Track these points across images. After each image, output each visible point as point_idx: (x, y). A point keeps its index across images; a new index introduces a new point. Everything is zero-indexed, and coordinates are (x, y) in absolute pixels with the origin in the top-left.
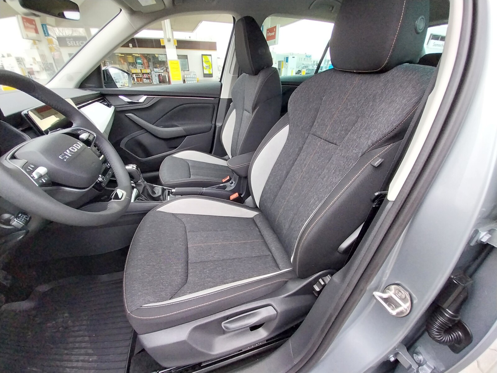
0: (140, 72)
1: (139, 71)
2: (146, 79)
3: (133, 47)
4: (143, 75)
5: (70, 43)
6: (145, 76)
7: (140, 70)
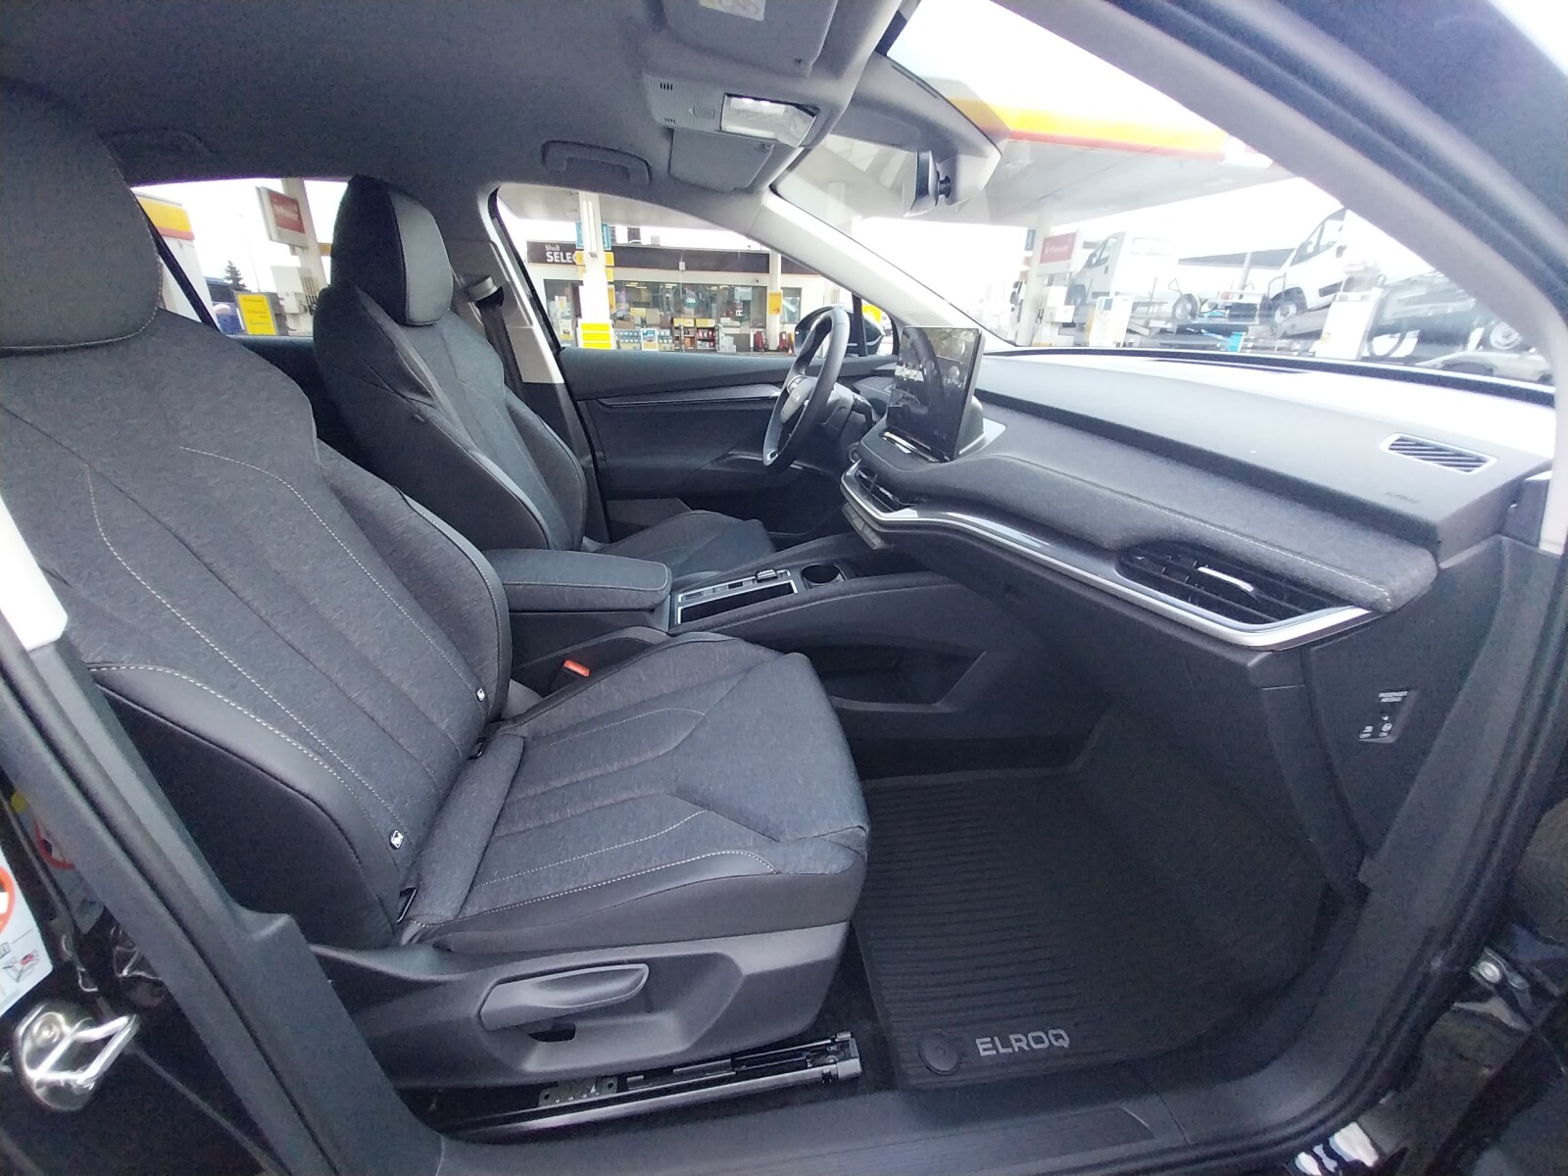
0: (692, 325)
1: (689, 323)
2: (704, 340)
3: (687, 268)
4: (697, 331)
6: (701, 334)
7: (692, 321)
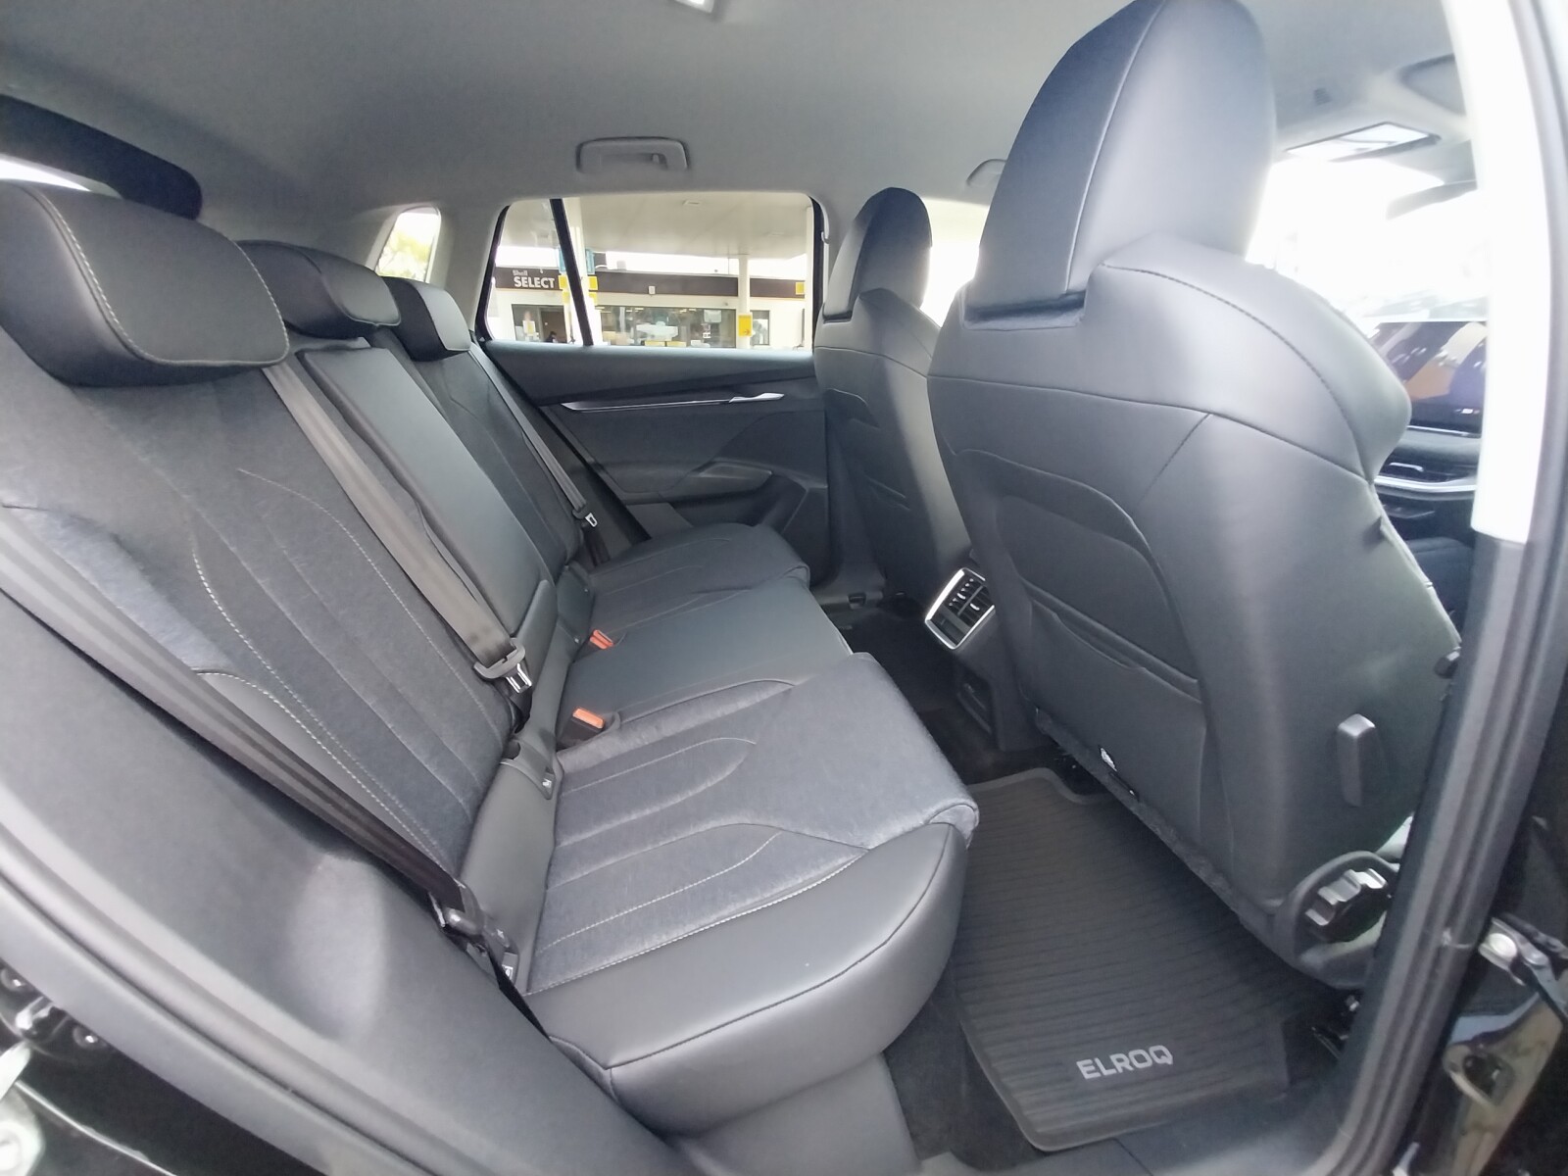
3: (657, 293)
5: (520, 280)
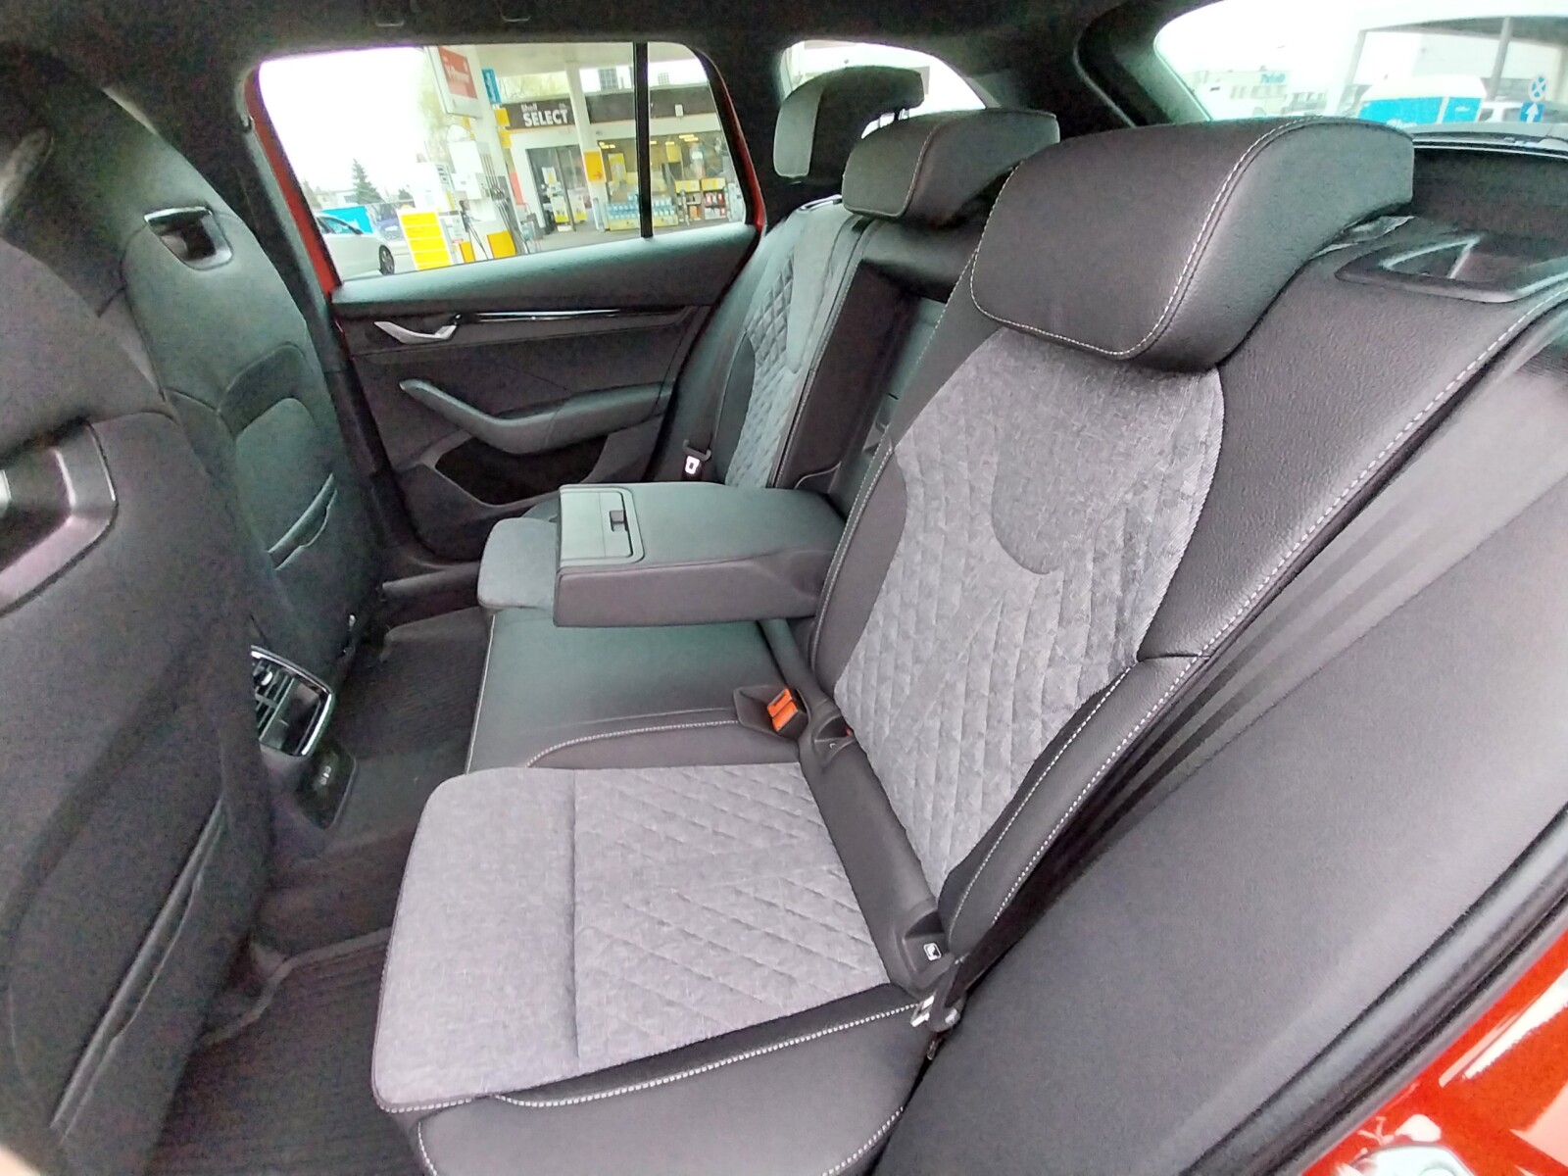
0: (697, 189)
1: (694, 186)
2: (712, 207)
4: (705, 196)
6: (708, 199)
7: (697, 183)
